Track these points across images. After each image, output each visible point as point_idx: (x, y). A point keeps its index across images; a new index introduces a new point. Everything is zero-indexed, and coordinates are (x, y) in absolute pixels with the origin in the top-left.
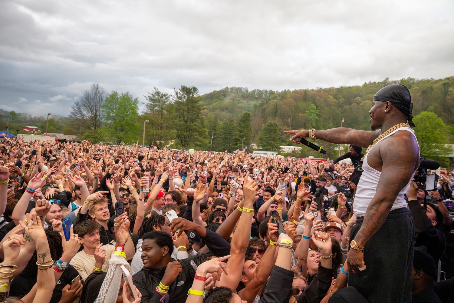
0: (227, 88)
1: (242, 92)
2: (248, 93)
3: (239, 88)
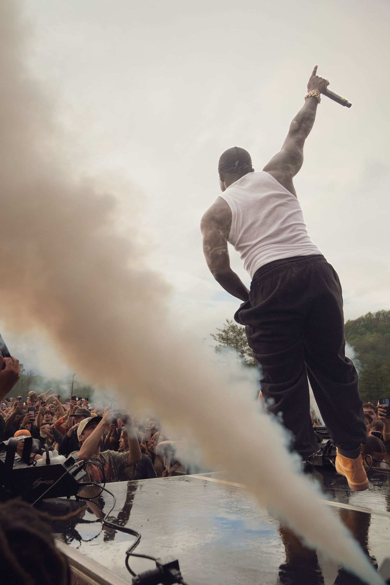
0: (370, 314)
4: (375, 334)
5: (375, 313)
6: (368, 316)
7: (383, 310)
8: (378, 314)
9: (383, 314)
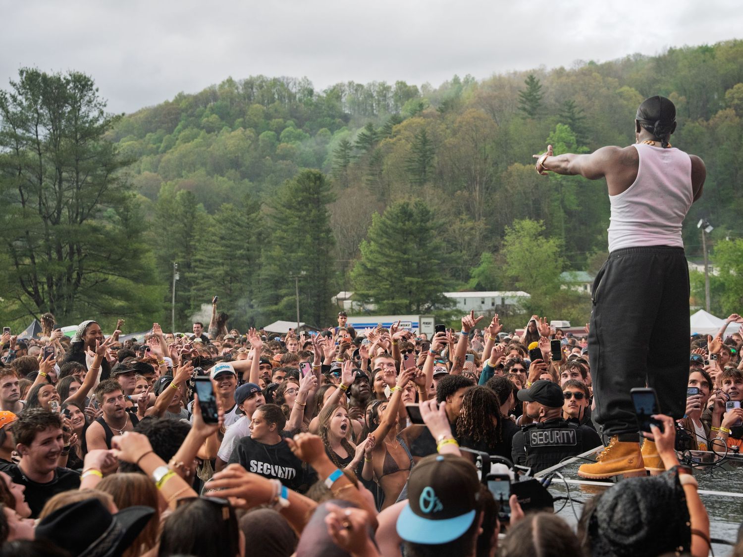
0: (230, 81)
1: (291, 96)
2: (314, 99)
3: (276, 82)
4: (239, 132)
5: (243, 83)
6: (226, 86)
7: (261, 76)
8: (249, 84)
9: (261, 87)
